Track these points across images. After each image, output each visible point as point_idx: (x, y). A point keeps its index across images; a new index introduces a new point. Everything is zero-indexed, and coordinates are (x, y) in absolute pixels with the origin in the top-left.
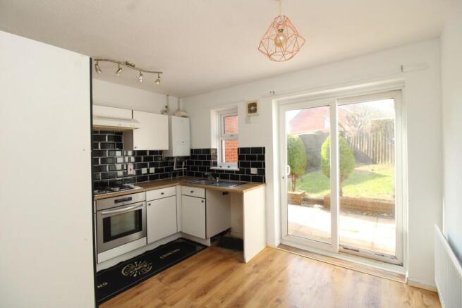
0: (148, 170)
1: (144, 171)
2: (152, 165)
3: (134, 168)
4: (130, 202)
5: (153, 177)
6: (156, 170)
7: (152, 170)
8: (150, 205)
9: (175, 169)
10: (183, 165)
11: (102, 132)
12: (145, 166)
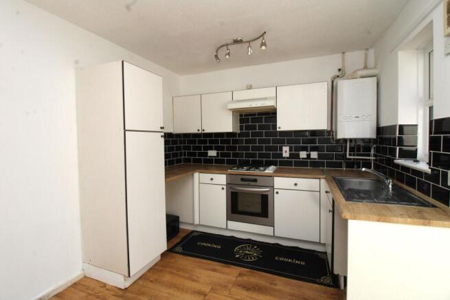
0: (309, 156)
1: (303, 155)
2: (314, 149)
3: (290, 151)
4: (254, 183)
5: (315, 164)
6: (319, 155)
7: (314, 155)
8: (277, 193)
9: (348, 156)
10: (372, 152)
11: (260, 114)
12: (304, 149)
